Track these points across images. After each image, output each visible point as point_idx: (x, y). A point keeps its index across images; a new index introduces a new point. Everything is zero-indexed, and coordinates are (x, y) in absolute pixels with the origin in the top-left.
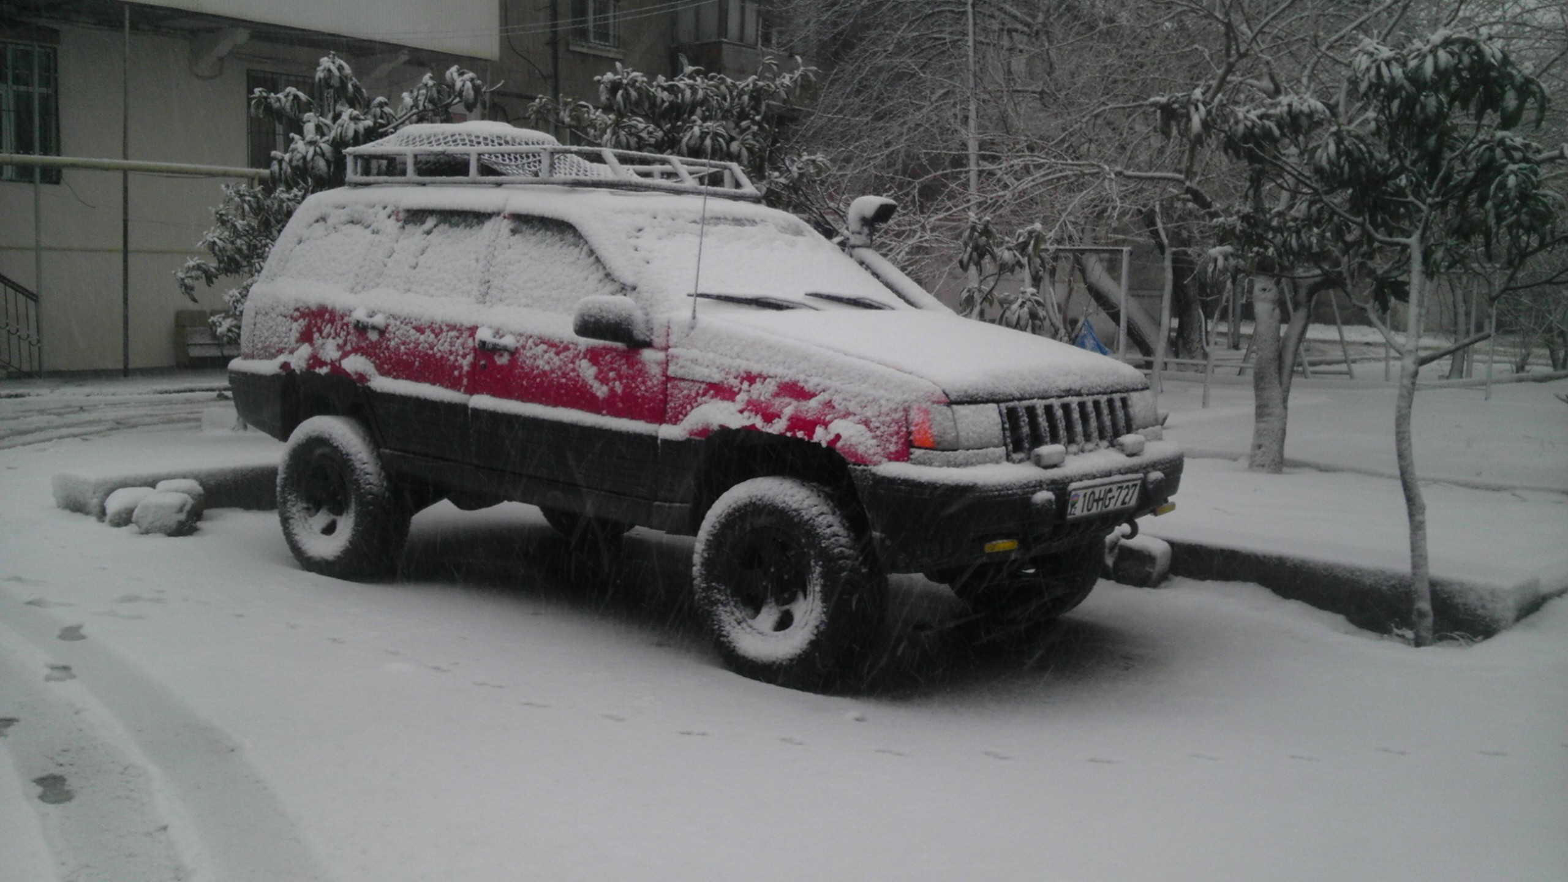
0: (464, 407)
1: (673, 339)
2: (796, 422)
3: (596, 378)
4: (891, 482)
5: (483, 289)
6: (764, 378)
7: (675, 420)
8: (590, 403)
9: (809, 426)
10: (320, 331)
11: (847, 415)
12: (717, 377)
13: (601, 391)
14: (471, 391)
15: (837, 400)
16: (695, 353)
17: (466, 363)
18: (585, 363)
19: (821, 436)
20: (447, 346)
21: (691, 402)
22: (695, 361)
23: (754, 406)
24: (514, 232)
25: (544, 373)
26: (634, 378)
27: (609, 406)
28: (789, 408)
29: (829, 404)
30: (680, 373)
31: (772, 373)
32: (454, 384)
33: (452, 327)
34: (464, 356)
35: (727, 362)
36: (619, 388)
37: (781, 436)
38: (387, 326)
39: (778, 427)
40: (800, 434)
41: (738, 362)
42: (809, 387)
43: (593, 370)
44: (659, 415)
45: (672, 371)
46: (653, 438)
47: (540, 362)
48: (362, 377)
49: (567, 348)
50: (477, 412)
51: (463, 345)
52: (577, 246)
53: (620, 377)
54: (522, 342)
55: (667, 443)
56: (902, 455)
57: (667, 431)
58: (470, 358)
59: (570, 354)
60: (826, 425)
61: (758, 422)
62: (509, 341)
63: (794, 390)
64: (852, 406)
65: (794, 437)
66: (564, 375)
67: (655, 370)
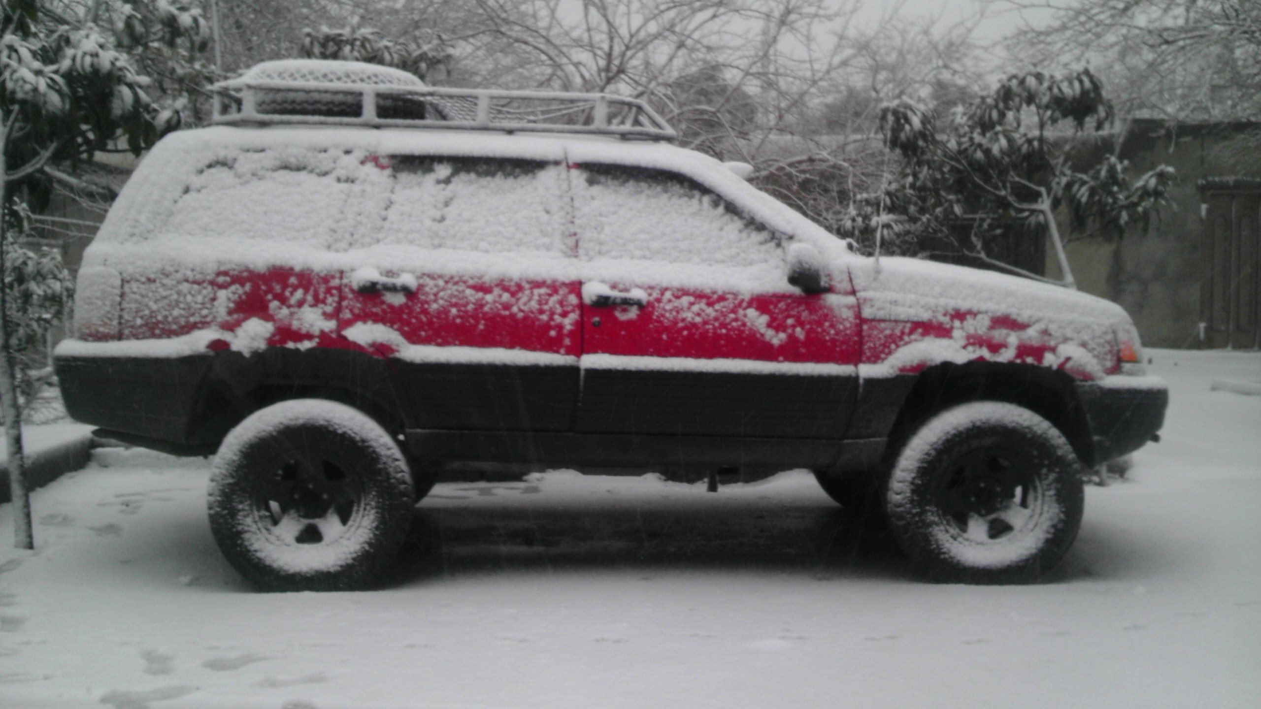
0: (574, 370)
1: (859, 283)
2: (1023, 350)
3: (769, 325)
5: (571, 242)
6: (974, 314)
7: (875, 358)
8: (766, 352)
9: (1038, 352)
12: (925, 316)
13: (777, 339)
14: (580, 348)
16: (891, 295)
17: (568, 323)
18: (752, 313)
19: (1050, 360)
20: (534, 305)
21: (894, 341)
22: (895, 303)
23: (975, 341)
24: (591, 182)
25: (694, 325)
26: (819, 323)
27: (791, 352)
28: (1013, 339)
29: (1045, 332)
30: (881, 314)
31: (983, 307)
32: (551, 346)
33: (537, 284)
34: (564, 314)
35: (932, 301)
36: (800, 333)
37: (1011, 364)
39: (1006, 356)
40: (1029, 360)
41: (943, 301)
42: (1023, 317)
43: (764, 319)
44: (854, 355)
45: (867, 313)
46: (853, 380)
47: (688, 316)
49: (722, 298)
50: (592, 373)
51: (561, 303)
52: (691, 197)
53: (800, 323)
54: (656, 294)
55: (871, 382)
57: (866, 371)
58: (574, 316)
59: (730, 303)
60: (1053, 350)
61: (985, 353)
62: (637, 294)
63: (1005, 322)
65: (1024, 363)
66: (723, 325)
67: (848, 315)
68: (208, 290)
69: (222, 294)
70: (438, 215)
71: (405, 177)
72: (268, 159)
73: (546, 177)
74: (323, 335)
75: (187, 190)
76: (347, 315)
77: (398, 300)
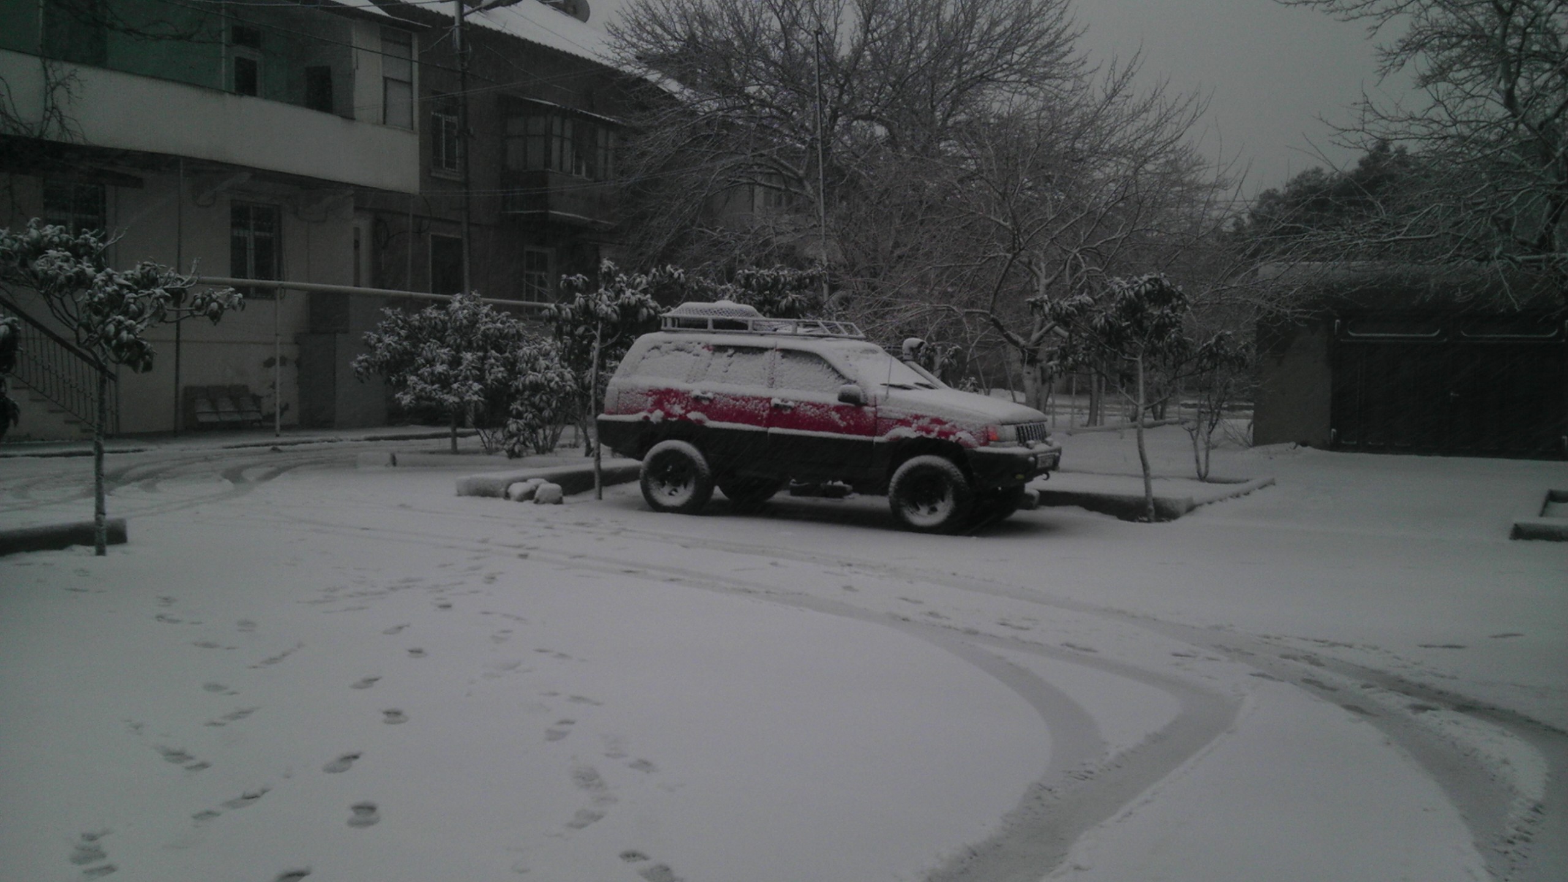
0: (766, 433)
1: (878, 402)
2: (940, 433)
3: (840, 418)
4: (982, 454)
5: (771, 382)
6: (923, 417)
7: (881, 434)
8: (838, 430)
9: (947, 434)
10: (668, 401)
11: (962, 430)
12: (902, 417)
13: (843, 424)
14: (769, 425)
15: (957, 425)
16: (890, 408)
17: (765, 414)
18: (833, 413)
19: (952, 438)
20: (753, 407)
21: (889, 427)
22: (891, 411)
23: (921, 429)
24: (783, 357)
25: (811, 417)
26: (860, 418)
27: (848, 430)
28: (937, 428)
29: (954, 426)
30: (884, 416)
31: (928, 414)
32: (759, 423)
33: (755, 398)
34: (764, 411)
35: (906, 411)
36: (852, 423)
37: (935, 439)
38: (715, 398)
39: (933, 435)
40: (943, 438)
41: (911, 411)
42: (945, 420)
43: (839, 415)
44: (873, 433)
45: (879, 415)
46: (871, 443)
47: (809, 413)
48: (700, 422)
49: (823, 406)
50: (772, 435)
51: (763, 406)
52: (820, 364)
53: (852, 418)
54: (798, 404)
55: (877, 443)
56: (986, 444)
57: (877, 439)
58: (767, 412)
59: (826, 409)
60: (954, 434)
61: (924, 434)
62: (790, 404)
63: (937, 421)
64: (964, 427)
65: (940, 439)
66: (822, 418)
67: (871, 415)
68: (645, 397)
69: (650, 398)
70: (725, 369)
71: (717, 354)
72: (672, 346)
73: (767, 354)
74: (680, 416)
75: (644, 358)
76: (689, 408)
77: (706, 403)
